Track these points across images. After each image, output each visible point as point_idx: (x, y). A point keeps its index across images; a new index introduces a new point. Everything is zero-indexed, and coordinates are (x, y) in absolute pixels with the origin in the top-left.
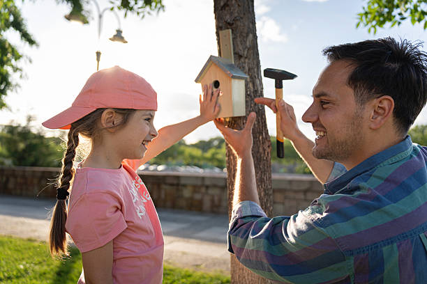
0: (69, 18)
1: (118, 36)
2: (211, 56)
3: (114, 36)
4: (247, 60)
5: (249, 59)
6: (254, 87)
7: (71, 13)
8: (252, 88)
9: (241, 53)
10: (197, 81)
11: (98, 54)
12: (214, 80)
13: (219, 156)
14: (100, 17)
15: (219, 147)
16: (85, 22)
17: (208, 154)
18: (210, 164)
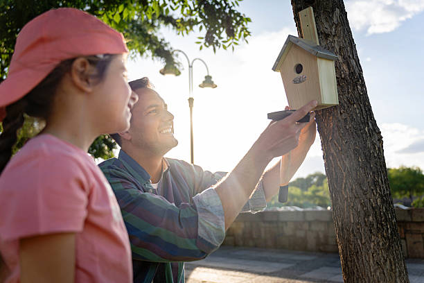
0: (163, 72)
1: (208, 82)
2: (289, 36)
3: (204, 82)
4: (336, 39)
5: (339, 37)
6: (349, 70)
7: (165, 68)
8: (347, 70)
9: (328, 31)
10: (274, 69)
11: (191, 100)
12: (295, 64)
13: (321, 194)
14: (190, 67)
15: (319, 183)
16: (178, 73)
17: (309, 193)
18: (312, 202)
